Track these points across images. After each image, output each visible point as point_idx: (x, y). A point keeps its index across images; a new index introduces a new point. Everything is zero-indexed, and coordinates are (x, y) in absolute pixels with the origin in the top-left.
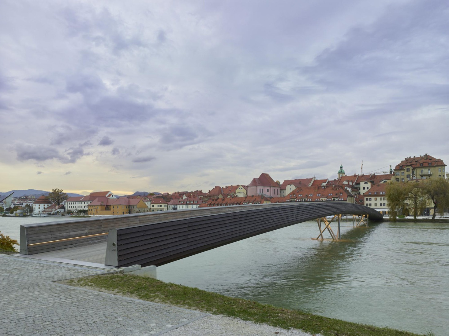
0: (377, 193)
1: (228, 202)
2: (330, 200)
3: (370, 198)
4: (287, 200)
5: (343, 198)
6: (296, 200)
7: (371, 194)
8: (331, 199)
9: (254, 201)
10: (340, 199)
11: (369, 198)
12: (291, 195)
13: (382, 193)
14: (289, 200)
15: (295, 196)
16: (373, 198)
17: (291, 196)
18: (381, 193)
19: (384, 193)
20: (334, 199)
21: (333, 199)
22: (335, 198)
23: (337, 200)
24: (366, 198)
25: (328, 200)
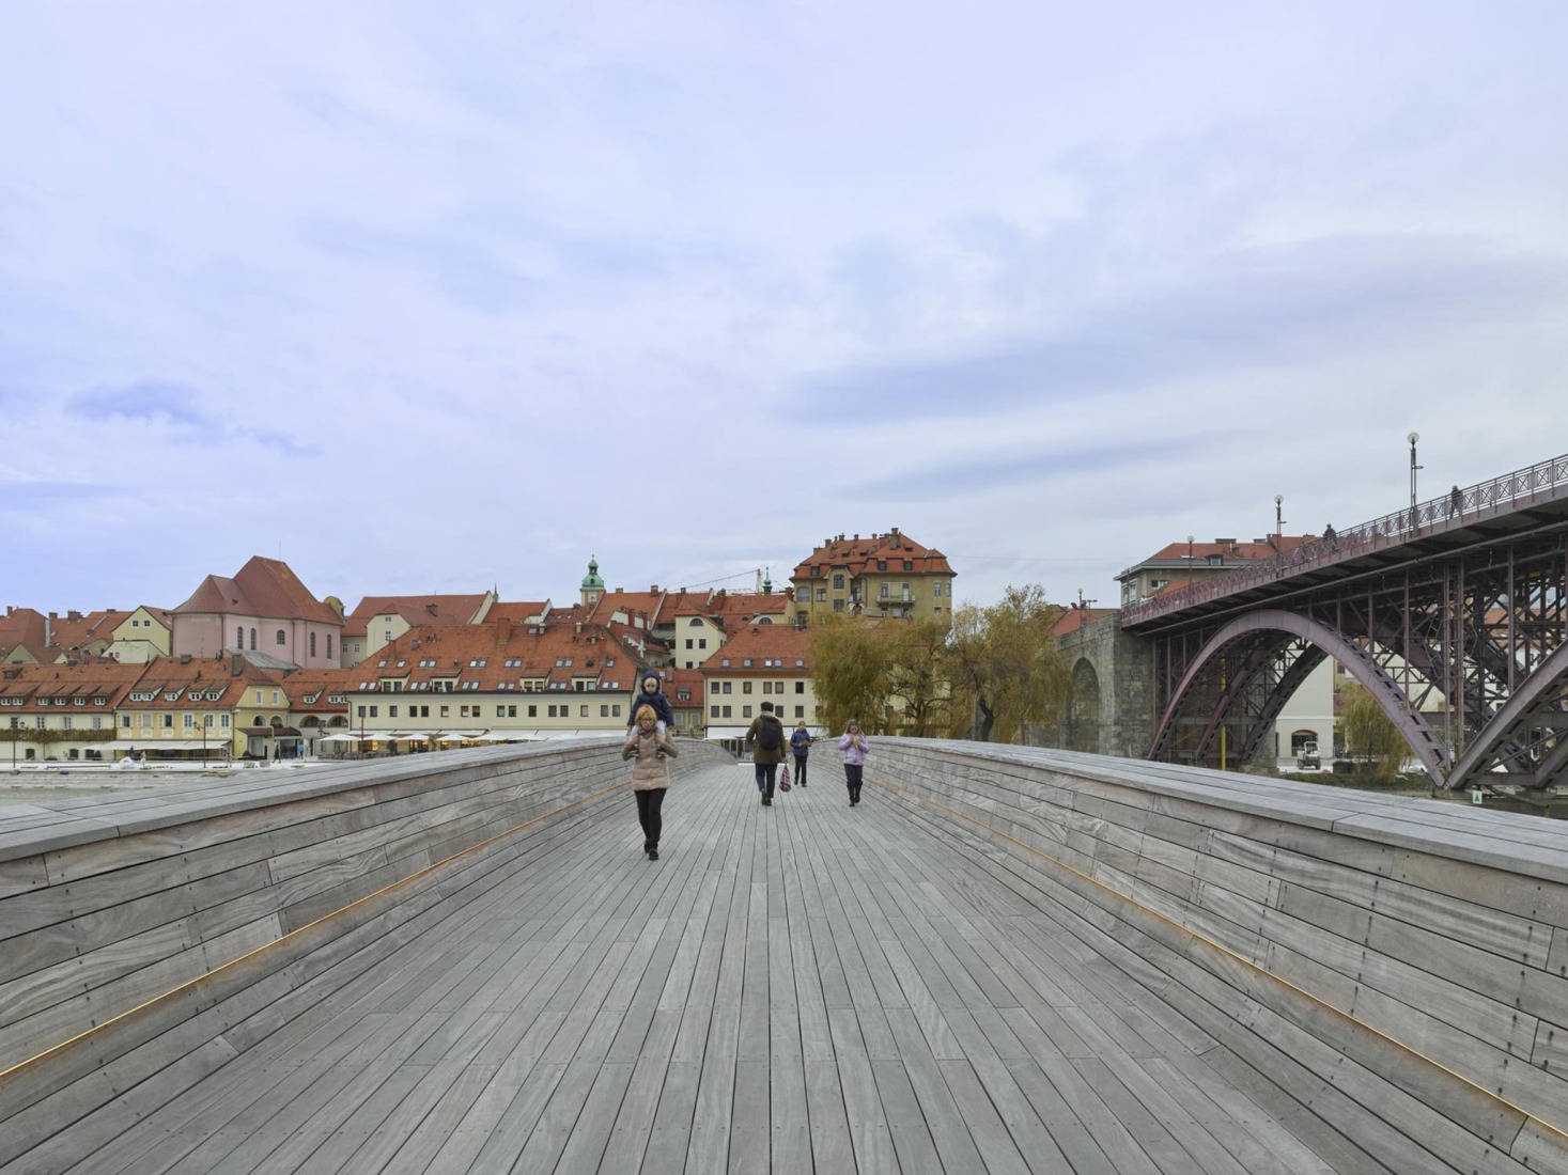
0: (752, 661)
1: (43, 690)
2: (563, 686)
3: (725, 684)
4: (363, 686)
5: (618, 681)
6: (410, 683)
7: (729, 667)
8: (569, 683)
9: (193, 686)
10: (606, 685)
11: (721, 681)
12: (382, 658)
13: (773, 663)
14: (372, 686)
15: (401, 664)
16: (737, 684)
17: (382, 664)
18: (768, 663)
19: (778, 663)
20: (580, 685)
21: (574, 682)
22: (585, 681)
23: (592, 687)
24: (711, 680)
25: (553, 686)
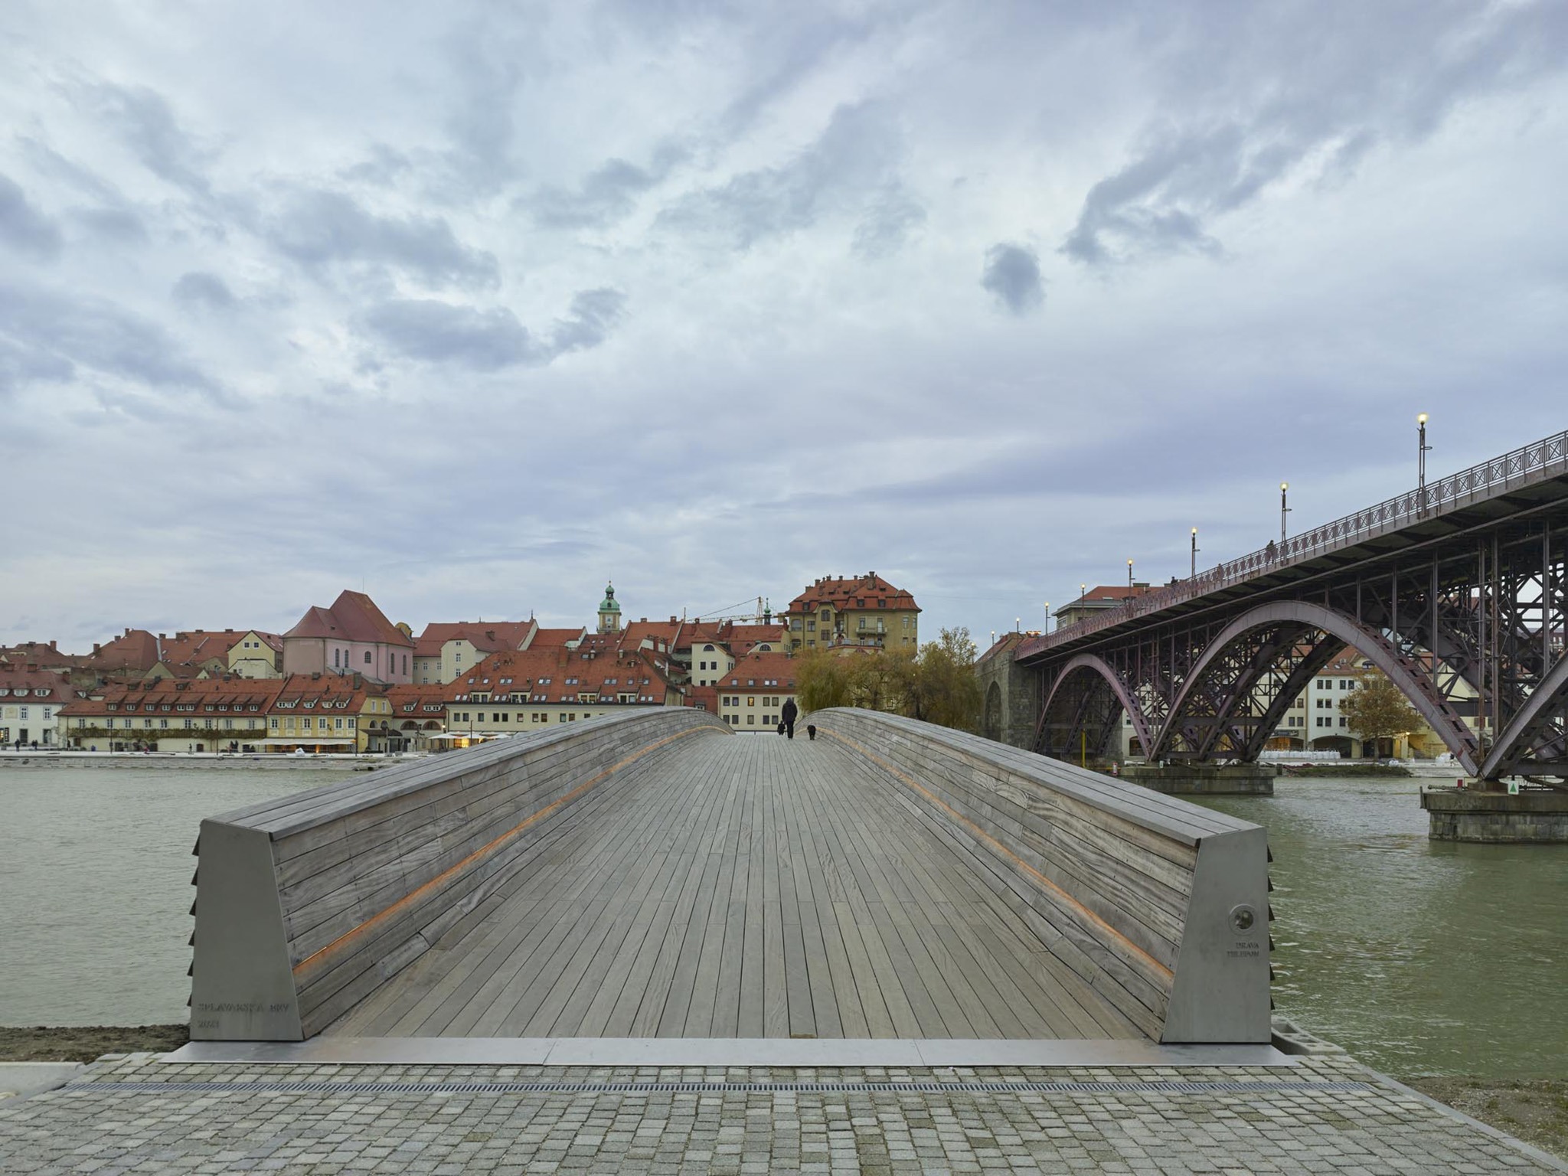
0: (755, 681)
1: (208, 699)
2: (611, 699)
3: (734, 698)
4: (458, 698)
5: (653, 696)
6: (493, 696)
7: (737, 686)
8: (615, 697)
9: (325, 697)
10: (643, 699)
11: (731, 696)
12: (471, 677)
13: (771, 683)
14: (465, 698)
15: (486, 681)
16: (743, 698)
17: (471, 681)
18: (767, 683)
19: (774, 683)
20: (623, 698)
21: (619, 696)
22: (627, 695)
23: (633, 700)
24: (723, 696)
25: (603, 699)
